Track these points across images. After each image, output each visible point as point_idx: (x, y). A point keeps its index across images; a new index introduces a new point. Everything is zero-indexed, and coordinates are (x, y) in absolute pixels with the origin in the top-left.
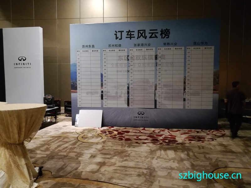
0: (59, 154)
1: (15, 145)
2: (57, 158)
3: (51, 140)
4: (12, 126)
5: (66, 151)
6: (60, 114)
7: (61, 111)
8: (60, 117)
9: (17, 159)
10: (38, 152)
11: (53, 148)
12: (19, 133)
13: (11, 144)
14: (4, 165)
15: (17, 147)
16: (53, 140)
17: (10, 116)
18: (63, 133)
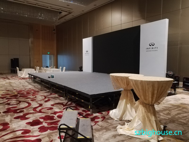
0: (179, 120)
1: (149, 105)
2: (177, 124)
3: (171, 107)
4: (148, 92)
5: (185, 119)
6: (178, 88)
7: (179, 85)
8: (178, 90)
9: (149, 115)
10: (161, 114)
11: (174, 114)
12: (152, 98)
13: (146, 104)
14: (141, 117)
15: (150, 107)
16: (173, 108)
17: (148, 85)
18: (182, 104)
